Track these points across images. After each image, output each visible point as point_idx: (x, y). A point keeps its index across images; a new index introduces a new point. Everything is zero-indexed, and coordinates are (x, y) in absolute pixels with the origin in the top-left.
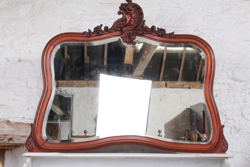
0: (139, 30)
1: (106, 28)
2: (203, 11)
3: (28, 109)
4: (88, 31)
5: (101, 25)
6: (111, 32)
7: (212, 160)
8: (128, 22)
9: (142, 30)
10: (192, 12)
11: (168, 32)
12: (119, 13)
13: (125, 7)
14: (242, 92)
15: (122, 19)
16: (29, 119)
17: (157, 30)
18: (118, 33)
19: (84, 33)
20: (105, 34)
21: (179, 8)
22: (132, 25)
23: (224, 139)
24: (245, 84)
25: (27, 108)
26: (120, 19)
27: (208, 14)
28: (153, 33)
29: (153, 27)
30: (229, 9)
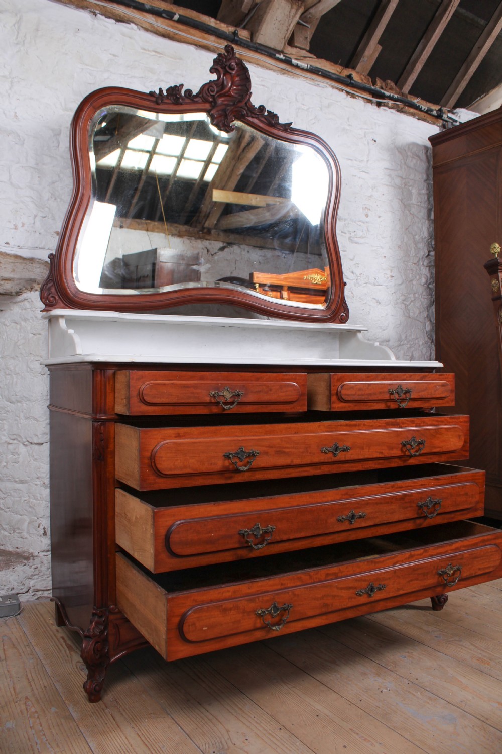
0: (241, 107)
1: (189, 92)
2: (296, 99)
3: (16, 227)
4: (157, 92)
5: (182, 86)
6: (197, 102)
7: (330, 333)
8: (227, 89)
9: (246, 108)
10: (283, 99)
11: (282, 121)
12: (212, 70)
13: (226, 62)
14: (342, 235)
15: (217, 83)
16: (18, 246)
17: (266, 113)
18: (207, 106)
19: (152, 94)
20: (187, 103)
21: (263, 86)
22: (232, 96)
23: (345, 303)
24: (345, 224)
25: (14, 225)
26: (214, 81)
27: (303, 107)
28: (262, 117)
29: (262, 108)
30: (329, 106)
